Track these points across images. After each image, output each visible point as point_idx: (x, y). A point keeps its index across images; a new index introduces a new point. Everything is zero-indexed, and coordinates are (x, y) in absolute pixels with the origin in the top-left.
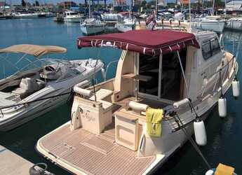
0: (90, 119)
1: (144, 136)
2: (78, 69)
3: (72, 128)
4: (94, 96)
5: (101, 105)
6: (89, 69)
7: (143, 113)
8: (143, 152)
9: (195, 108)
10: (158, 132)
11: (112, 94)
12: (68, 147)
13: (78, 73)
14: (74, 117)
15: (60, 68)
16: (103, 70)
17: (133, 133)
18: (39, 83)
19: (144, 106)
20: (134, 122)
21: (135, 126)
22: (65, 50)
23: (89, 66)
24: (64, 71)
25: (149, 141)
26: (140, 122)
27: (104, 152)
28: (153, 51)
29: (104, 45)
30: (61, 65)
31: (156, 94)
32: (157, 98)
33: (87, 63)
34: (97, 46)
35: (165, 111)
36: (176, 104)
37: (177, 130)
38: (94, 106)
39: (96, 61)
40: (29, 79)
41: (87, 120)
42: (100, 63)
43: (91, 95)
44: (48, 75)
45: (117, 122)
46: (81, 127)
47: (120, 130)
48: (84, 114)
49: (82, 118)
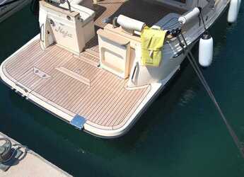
0: (65, 34)
1: (138, 63)
3: (43, 45)
5: (78, 17)
8: (135, 83)
9: (204, 19)
10: (156, 61)
14: (43, 30)
17: (122, 58)
19: (138, 24)
20: (125, 46)
21: (125, 51)
25: (143, 70)
26: (132, 45)
27: (86, 81)
37: (179, 54)
38: (68, 17)
41: (61, 35)
45: (102, 43)
46: (55, 43)
47: (106, 53)
48: (57, 26)
49: (54, 32)
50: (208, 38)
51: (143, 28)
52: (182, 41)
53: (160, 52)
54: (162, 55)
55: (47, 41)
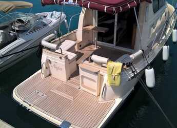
1: (105, 84)
2: (44, 21)
3: (43, 76)
4: (60, 50)
5: (66, 57)
6: (54, 21)
7: (103, 65)
8: (104, 98)
9: (147, 57)
10: (117, 82)
11: (75, 45)
12: (41, 94)
13: (45, 25)
14: (44, 66)
15: (29, 21)
16: (66, 21)
17: (95, 81)
18: (12, 34)
19: (105, 60)
20: (96, 73)
21: (97, 76)
22: (31, 4)
23: (53, 18)
24: (32, 22)
25: (109, 89)
26: (101, 73)
27: (71, 98)
30: (30, 18)
33: (52, 15)
36: (132, 56)
37: (132, 78)
38: (61, 58)
39: (60, 13)
40: (2, 31)
41: (55, 69)
42: (63, 15)
43: (57, 48)
44: (19, 27)
46: (50, 75)
48: (52, 64)
49: (50, 67)
51: (108, 62)
52: (134, 70)
53: (119, 76)
54: (121, 78)
55: (46, 73)
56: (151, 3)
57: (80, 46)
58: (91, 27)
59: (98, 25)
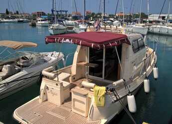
0: (54, 94)
1: (93, 106)
2: (45, 58)
3: (40, 101)
4: (57, 78)
5: (62, 84)
6: (53, 59)
7: (91, 90)
8: (92, 118)
9: (128, 86)
10: (102, 103)
11: (70, 76)
12: (37, 114)
13: (45, 61)
14: (42, 93)
15: (32, 58)
16: (63, 59)
17: (84, 104)
18: (16, 68)
19: (92, 85)
20: (85, 96)
21: (86, 98)
22: (36, 44)
23: (53, 57)
24: (35, 60)
25: (96, 110)
26: (89, 96)
27: (63, 118)
28: (99, 46)
29: (64, 41)
30: (33, 56)
31: (101, 76)
32: (102, 79)
33: (52, 54)
34: (59, 42)
35: (107, 88)
36: (115, 83)
37: (115, 101)
38: (57, 85)
39: (58, 53)
40: (9, 65)
41: (51, 95)
42: (61, 54)
43: (55, 77)
44: (23, 63)
45: (74, 96)
46: (47, 100)
47: (75, 102)
48: (50, 90)
49: (48, 93)
50: (131, 95)
51: (94, 86)
52: (116, 94)
54: (105, 99)
55: (43, 98)
56: (130, 44)
57: (74, 78)
58: (83, 63)
59: (90, 62)
